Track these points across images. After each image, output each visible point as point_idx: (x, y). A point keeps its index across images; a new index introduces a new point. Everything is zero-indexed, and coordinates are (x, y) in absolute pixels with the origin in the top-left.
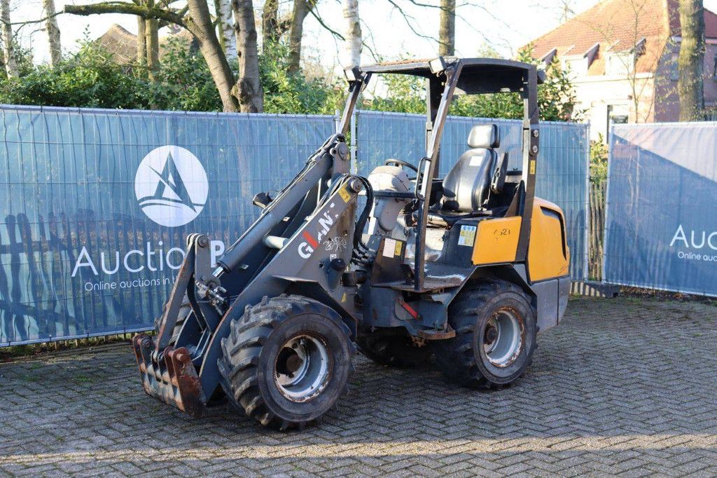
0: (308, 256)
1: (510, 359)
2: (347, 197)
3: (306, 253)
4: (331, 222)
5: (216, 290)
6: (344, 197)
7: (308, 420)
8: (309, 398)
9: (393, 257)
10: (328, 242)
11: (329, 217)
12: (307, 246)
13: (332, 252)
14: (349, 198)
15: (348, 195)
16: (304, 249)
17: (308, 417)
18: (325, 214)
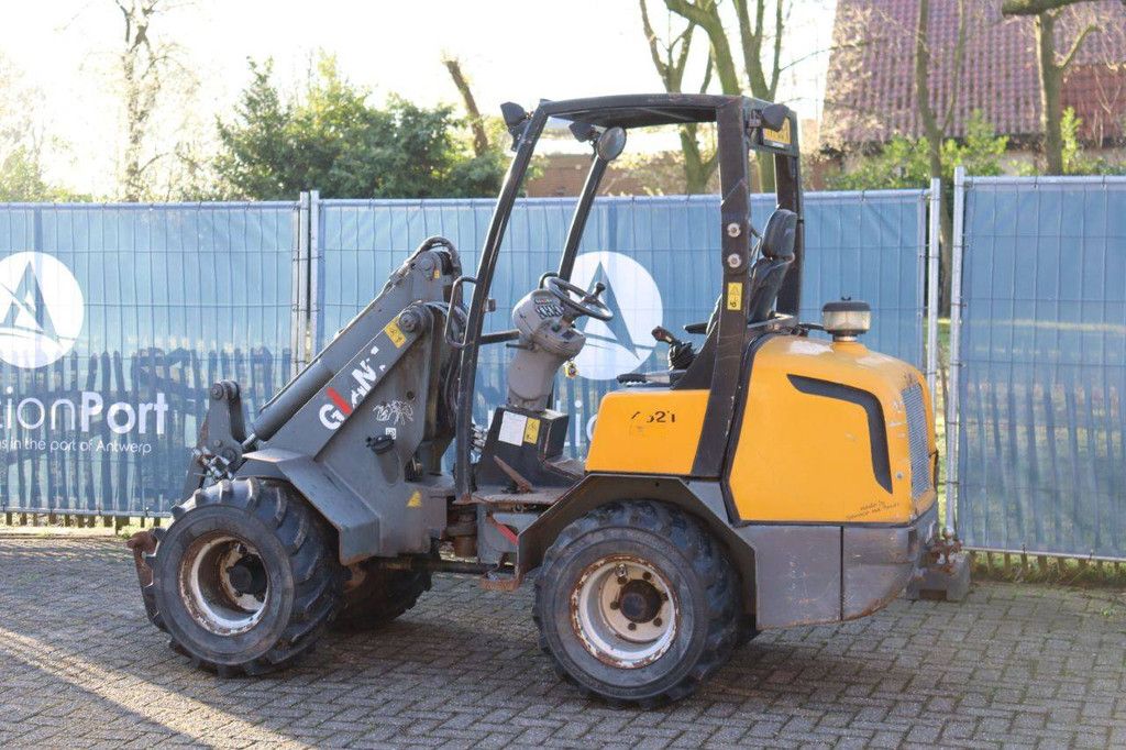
0: (335, 426)
1: (647, 659)
2: (400, 339)
3: (333, 421)
4: (372, 376)
5: (213, 461)
6: (394, 339)
7: (229, 663)
8: (236, 632)
9: (520, 444)
10: (381, 408)
11: (369, 369)
12: (333, 411)
13: (389, 424)
14: (404, 340)
15: (402, 336)
16: (328, 415)
17: (230, 660)
18: (363, 364)
